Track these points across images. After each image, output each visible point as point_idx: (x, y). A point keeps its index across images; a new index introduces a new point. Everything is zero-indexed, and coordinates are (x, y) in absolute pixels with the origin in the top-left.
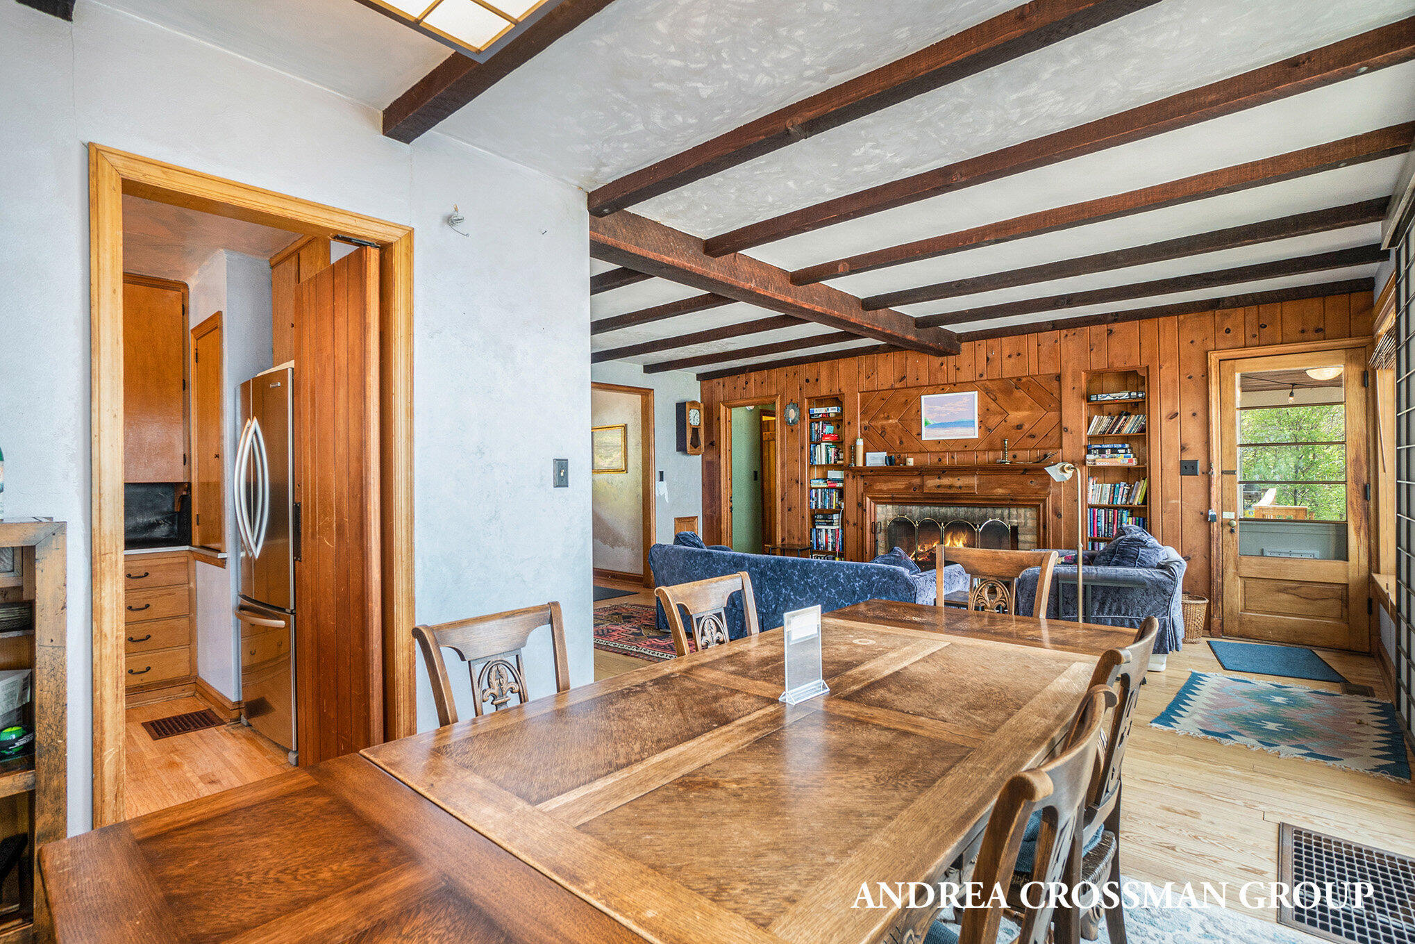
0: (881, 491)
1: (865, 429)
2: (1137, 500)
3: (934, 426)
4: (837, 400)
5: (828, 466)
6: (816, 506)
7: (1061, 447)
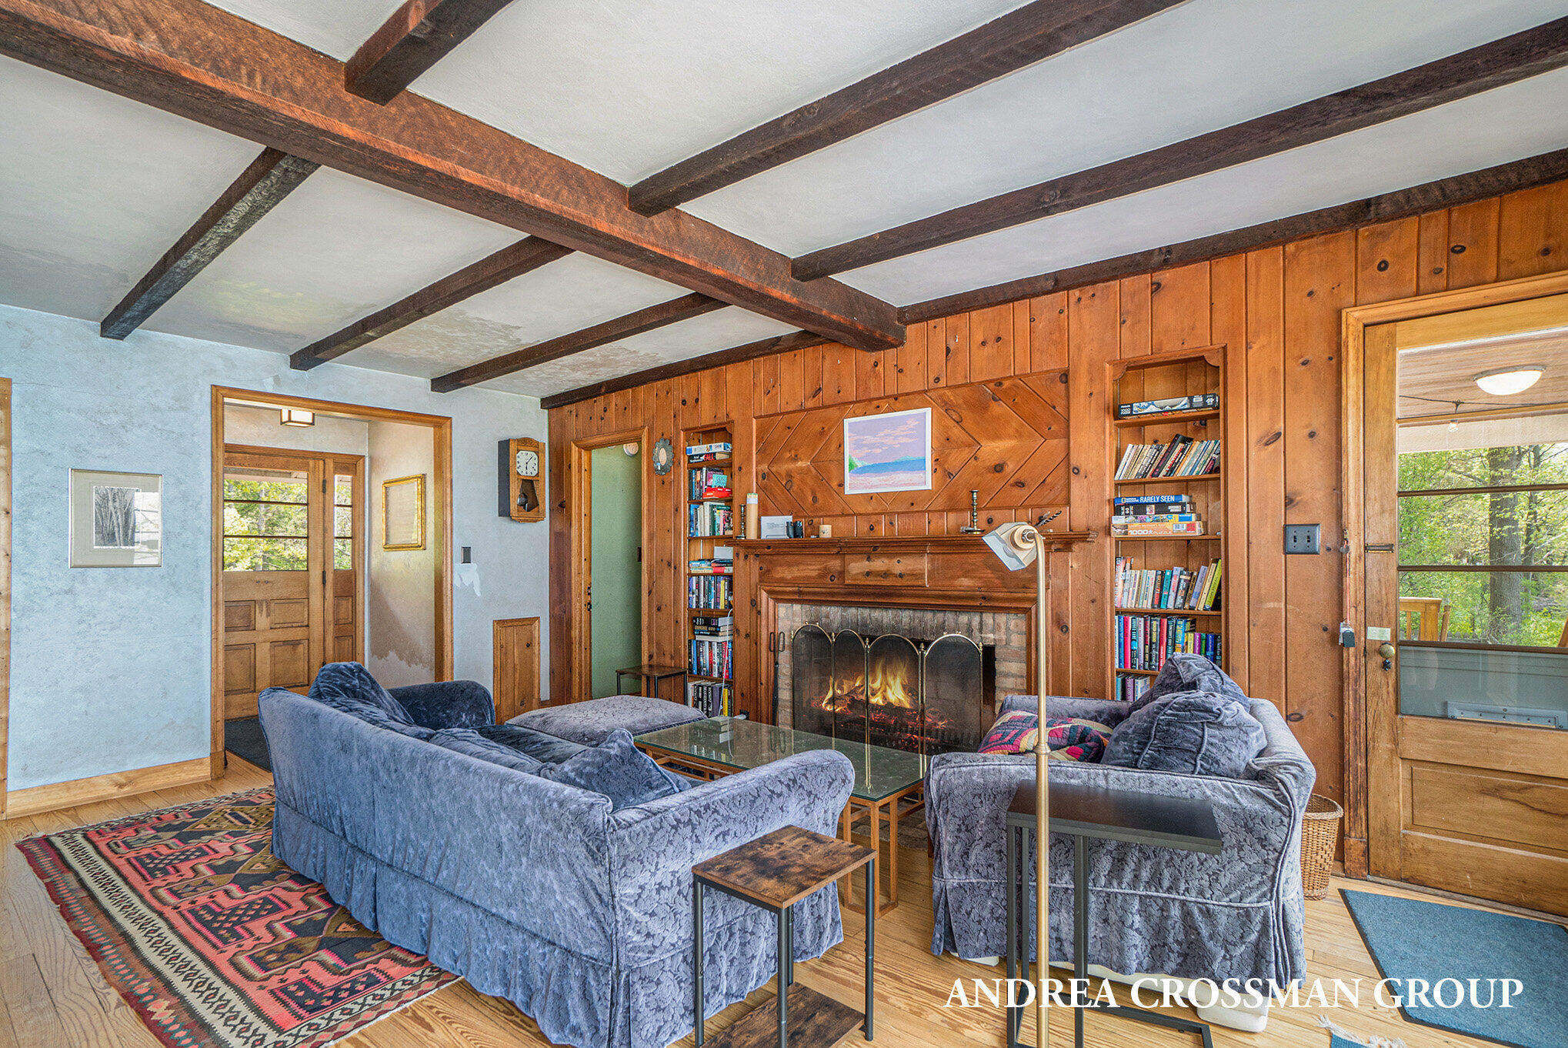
0: (782, 580)
1: (762, 477)
2: (1203, 601)
3: (864, 470)
4: (720, 431)
5: (713, 539)
6: (698, 602)
7: (1068, 503)
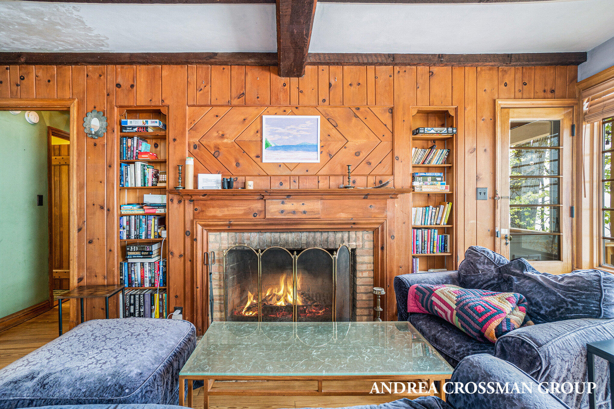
0: (214, 217)
1: (195, 147)
2: (444, 223)
3: (276, 148)
4: (157, 113)
5: (144, 189)
6: (129, 236)
7: (393, 174)
